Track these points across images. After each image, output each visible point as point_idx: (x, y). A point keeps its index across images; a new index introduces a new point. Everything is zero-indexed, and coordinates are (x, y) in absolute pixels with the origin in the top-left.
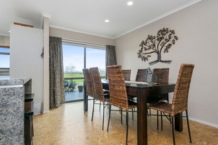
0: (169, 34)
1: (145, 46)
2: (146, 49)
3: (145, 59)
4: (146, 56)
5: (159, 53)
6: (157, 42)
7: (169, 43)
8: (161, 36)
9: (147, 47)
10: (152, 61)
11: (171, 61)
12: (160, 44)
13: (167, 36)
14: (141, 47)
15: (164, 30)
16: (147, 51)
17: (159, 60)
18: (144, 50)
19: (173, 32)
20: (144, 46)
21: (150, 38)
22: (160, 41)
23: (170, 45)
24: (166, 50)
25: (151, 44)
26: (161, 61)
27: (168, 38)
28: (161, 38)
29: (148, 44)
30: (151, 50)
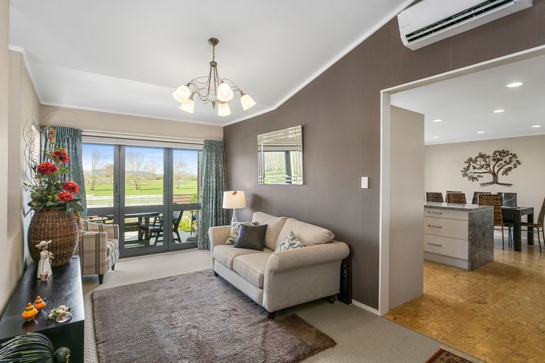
0: (509, 157)
1: (474, 164)
2: (475, 168)
3: (473, 179)
4: (476, 175)
5: (495, 175)
6: (492, 163)
7: (510, 166)
8: (499, 157)
9: (477, 167)
10: (485, 182)
11: (511, 185)
12: (497, 165)
13: (507, 159)
14: (467, 165)
15: (503, 152)
16: (476, 171)
17: (495, 181)
18: (471, 168)
19: (514, 156)
20: (472, 164)
21: (482, 156)
22: (497, 162)
23: (510, 168)
24: (506, 173)
25: (483, 163)
26: (497, 183)
27: (508, 161)
28: (499, 160)
29: (478, 163)
30: (483, 170)
